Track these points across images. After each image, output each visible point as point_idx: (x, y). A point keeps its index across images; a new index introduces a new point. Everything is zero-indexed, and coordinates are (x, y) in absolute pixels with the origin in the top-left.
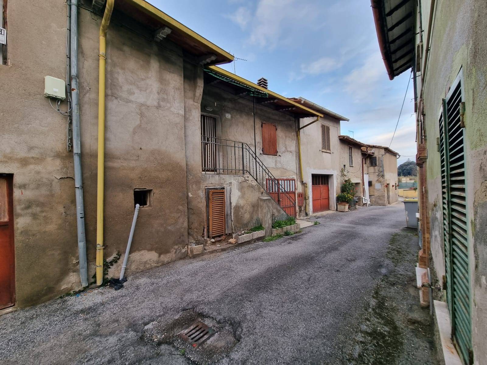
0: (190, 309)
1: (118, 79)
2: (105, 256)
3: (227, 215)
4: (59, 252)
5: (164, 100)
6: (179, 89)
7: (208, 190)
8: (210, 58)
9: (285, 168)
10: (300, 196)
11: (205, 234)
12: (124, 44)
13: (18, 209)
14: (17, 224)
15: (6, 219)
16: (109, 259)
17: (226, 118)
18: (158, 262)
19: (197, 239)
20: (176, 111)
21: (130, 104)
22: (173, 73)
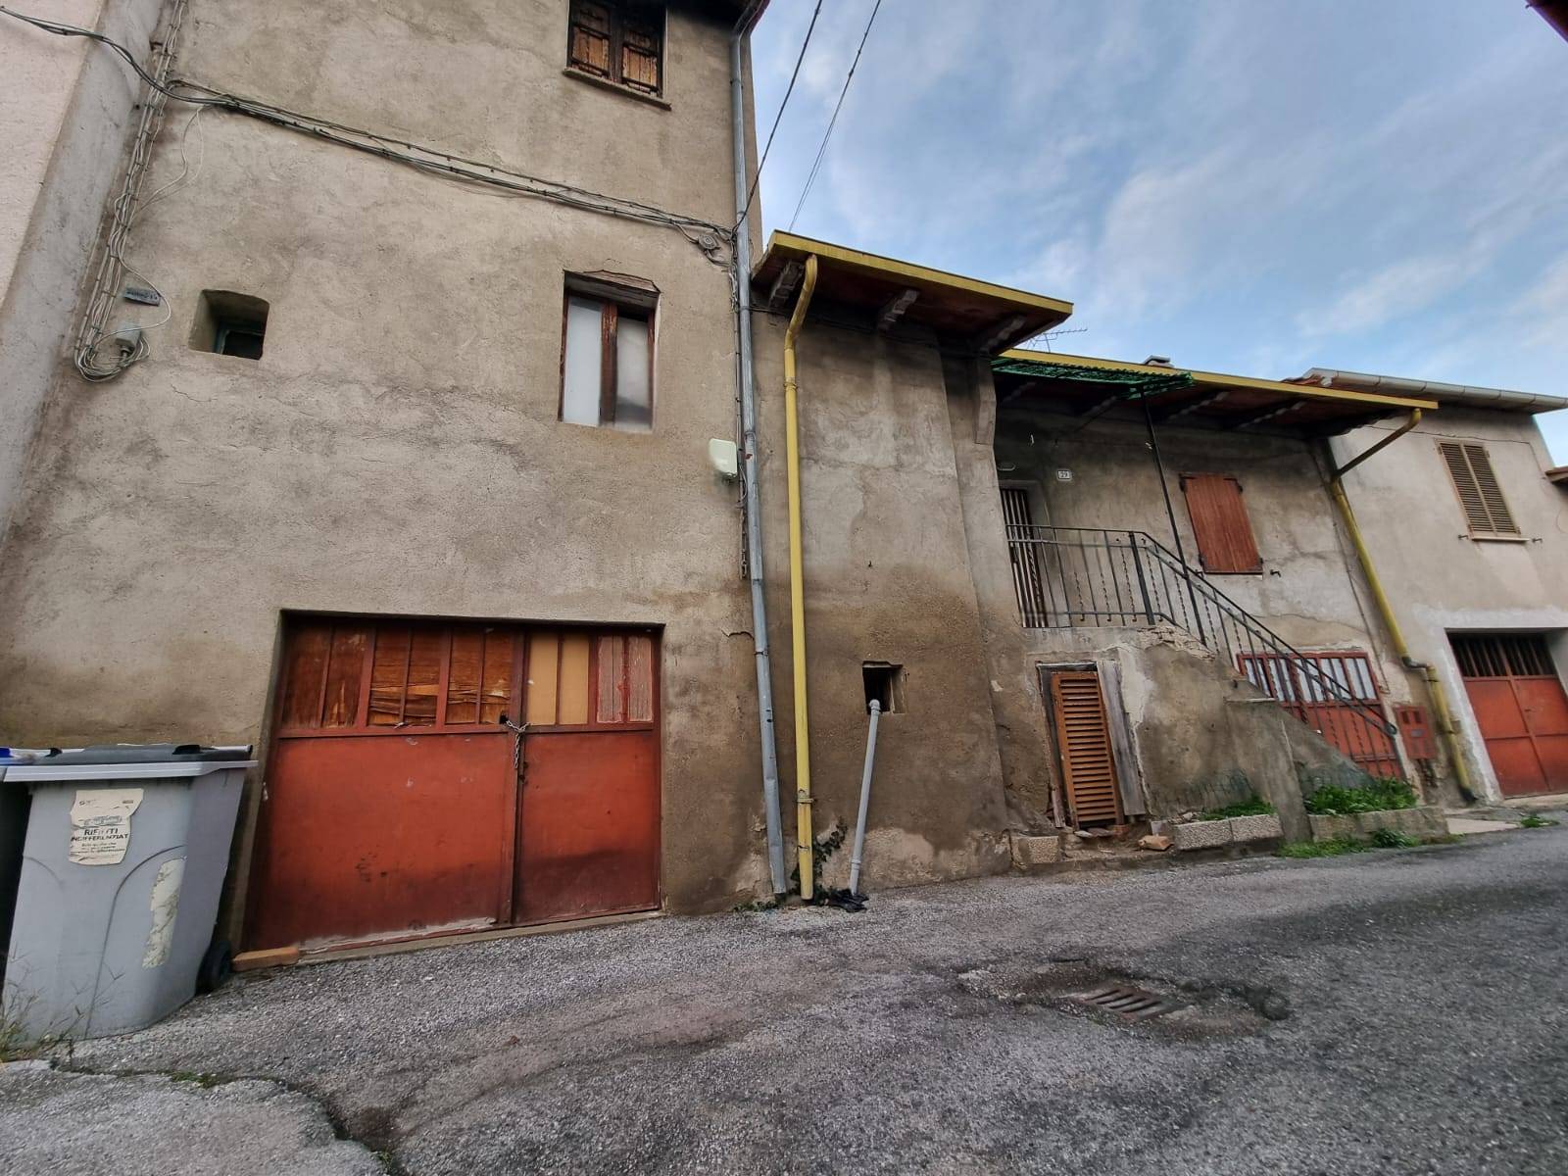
0: (1074, 961)
1: (817, 423)
2: (816, 827)
3: (1119, 752)
4: (731, 797)
5: (908, 449)
6: (938, 418)
7: (1046, 671)
8: (1007, 326)
9: (1308, 615)
10: (1411, 717)
11: (1056, 811)
12: (823, 353)
13: (671, 692)
14: (669, 724)
15: (649, 719)
16: (824, 836)
17: (1058, 482)
18: (934, 871)
19: (1032, 823)
20: (936, 470)
21: (842, 470)
22: (922, 386)
